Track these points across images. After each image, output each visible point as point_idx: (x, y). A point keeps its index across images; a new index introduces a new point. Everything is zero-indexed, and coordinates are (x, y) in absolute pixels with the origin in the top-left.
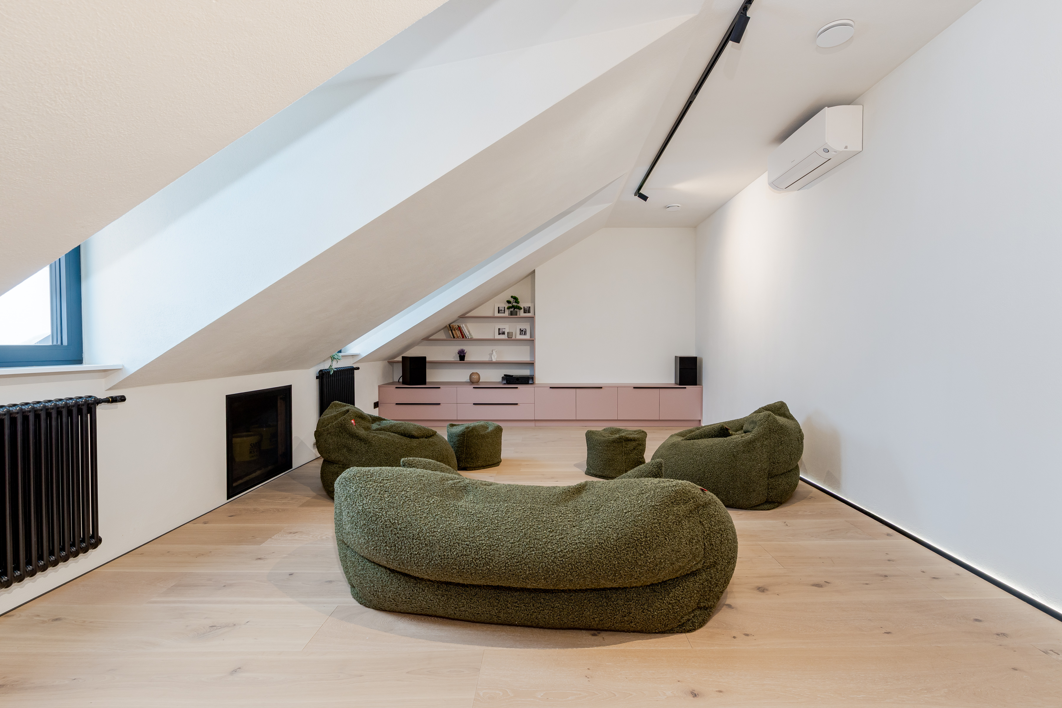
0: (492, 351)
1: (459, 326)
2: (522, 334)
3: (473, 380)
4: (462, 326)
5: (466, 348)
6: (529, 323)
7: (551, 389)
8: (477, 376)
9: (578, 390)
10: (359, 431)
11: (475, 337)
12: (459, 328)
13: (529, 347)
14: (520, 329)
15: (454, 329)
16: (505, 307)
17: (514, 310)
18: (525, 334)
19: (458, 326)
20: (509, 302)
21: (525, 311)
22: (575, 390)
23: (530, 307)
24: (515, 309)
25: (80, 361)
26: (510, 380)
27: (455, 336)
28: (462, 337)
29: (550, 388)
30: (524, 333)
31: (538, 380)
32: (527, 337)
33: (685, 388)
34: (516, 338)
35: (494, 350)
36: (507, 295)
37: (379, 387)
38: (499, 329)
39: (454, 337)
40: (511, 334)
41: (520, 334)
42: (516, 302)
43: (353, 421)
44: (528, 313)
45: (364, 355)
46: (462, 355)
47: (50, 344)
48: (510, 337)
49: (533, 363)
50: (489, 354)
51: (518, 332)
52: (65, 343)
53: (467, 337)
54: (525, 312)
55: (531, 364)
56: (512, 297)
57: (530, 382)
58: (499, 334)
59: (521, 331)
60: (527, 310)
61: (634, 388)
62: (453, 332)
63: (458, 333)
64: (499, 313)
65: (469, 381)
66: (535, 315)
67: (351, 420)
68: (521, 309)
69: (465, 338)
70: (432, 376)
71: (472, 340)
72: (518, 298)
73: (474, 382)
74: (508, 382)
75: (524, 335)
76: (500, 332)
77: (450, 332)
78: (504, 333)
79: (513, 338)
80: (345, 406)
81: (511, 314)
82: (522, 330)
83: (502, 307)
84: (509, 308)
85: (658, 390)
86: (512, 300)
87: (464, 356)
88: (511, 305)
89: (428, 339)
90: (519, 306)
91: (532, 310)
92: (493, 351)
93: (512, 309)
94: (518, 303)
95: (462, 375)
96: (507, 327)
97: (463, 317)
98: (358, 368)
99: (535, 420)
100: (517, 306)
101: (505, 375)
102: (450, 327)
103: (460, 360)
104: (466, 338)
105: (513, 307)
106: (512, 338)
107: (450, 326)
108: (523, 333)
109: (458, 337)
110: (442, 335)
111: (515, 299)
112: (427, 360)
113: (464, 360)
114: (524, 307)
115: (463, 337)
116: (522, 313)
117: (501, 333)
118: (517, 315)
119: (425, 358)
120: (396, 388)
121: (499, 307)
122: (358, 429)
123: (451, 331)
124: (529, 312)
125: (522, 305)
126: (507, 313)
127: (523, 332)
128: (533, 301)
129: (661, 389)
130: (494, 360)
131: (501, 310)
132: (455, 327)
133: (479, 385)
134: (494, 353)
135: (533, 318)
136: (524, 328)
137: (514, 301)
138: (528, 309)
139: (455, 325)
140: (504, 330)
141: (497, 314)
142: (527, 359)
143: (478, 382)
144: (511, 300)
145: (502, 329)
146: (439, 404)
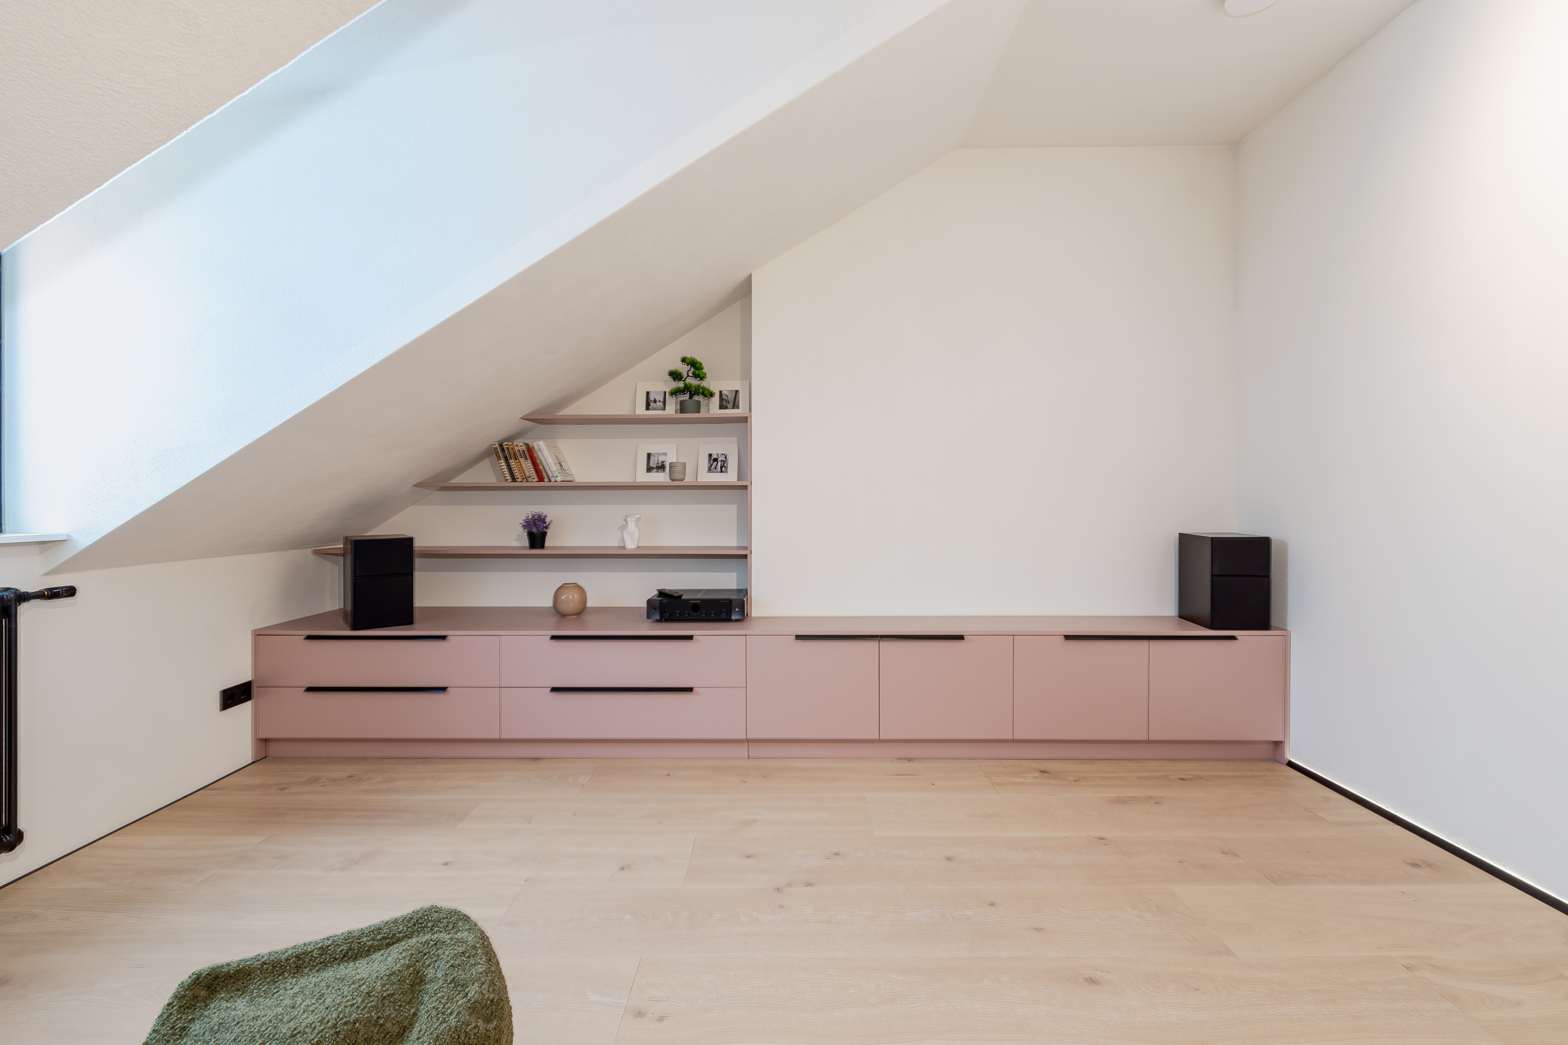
0: (626, 520)
1: (531, 445)
2: (716, 468)
3: (565, 611)
4: (536, 448)
5: (552, 511)
6: (735, 439)
8: (576, 596)
9: (885, 645)
11: (581, 476)
12: (530, 454)
13: (734, 507)
14: (710, 455)
15: (515, 454)
16: (665, 392)
17: (691, 397)
18: (723, 468)
19: (527, 445)
20: (675, 375)
21: (724, 403)
22: (873, 645)
23: (737, 392)
24: (694, 394)
26: (673, 611)
27: (517, 474)
28: (536, 479)
30: (721, 468)
31: (758, 607)
32: (730, 477)
33: (1233, 638)
34: (697, 480)
35: (630, 515)
36: (671, 356)
37: (258, 635)
38: (649, 455)
39: (514, 479)
40: (679, 468)
41: (710, 470)
42: (696, 376)
44: (733, 408)
45: (85, 541)
46: (537, 532)
48: (676, 476)
49: (745, 556)
50: (618, 529)
51: (704, 463)
53: (553, 479)
54: (722, 407)
55: (741, 558)
56: (684, 360)
57: (734, 617)
58: (649, 469)
60: (729, 401)
61: (1066, 637)
62: (513, 462)
63: (527, 465)
64: (647, 408)
65: (551, 612)
66: (750, 411)
68: (712, 395)
69: (546, 480)
71: (571, 487)
72: (701, 364)
73: (569, 613)
74: (667, 615)
75: (721, 471)
76: (653, 464)
77: (503, 462)
78: (661, 467)
79: (688, 480)
81: (683, 408)
82: (715, 456)
83: (658, 393)
84: (675, 393)
85: (1144, 644)
86: (684, 369)
87: (544, 534)
88: (681, 385)
89: (438, 484)
90: (704, 388)
91: (742, 400)
92: (629, 519)
93: (686, 397)
94: (701, 379)
95: (533, 588)
97: (543, 421)
99: (748, 741)
100: (698, 387)
101: (662, 593)
102: (503, 450)
103: (532, 546)
104: (550, 481)
105: (687, 389)
106: (682, 480)
107: (501, 445)
108: (719, 467)
109: (526, 478)
110: (482, 474)
111: (694, 365)
112: (416, 547)
113: (542, 546)
114: (721, 392)
115: (541, 479)
116: (713, 408)
118: (699, 412)
119: (409, 541)
120: (309, 638)
121: (648, 393)
123: (506, 459)
124: (735, 406)
125: (713, 384)
126: (671, 409)
127: (716, 463)
128: (746, 375)
129: (1152, 643)
130: (631, 546)
131: (655, 401)
132: (517, 449)
134: (632, 525)
135: (745, 420)
136: (720, 453)
137: (690, 374)
138: (731, 397)
139: (519, 445)
140: (661, 459)
141: (641, 410)
142: (728, 541)
143: (576, 617)
144: (680, 370)
145: (658, 454)
146: (443, 689)
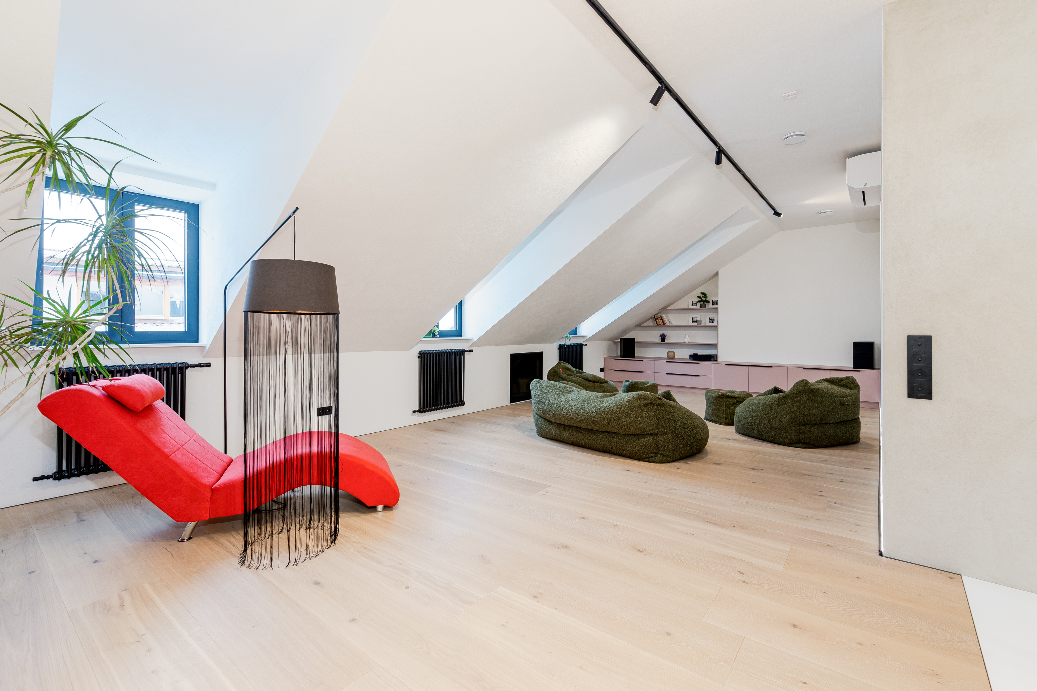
3: (670, 357)
4: (663, 317)
5: (667, 333)
7: (727, 366)
8: (673, 353)
9: (751, 367)
10: (564, 375)
11: (675, 324)
12: (661, 318)
13: (715, 332)
14: (710, 318)
15: (658, 318)
16: (697, 301)
17: (703, 303)
18: (713, 322)
19: (661, 316)
20: (699, 297)
22: (747, 367)
23: (717, 300)
24: (705, 302)
25: (461, 336)
26: (696, 358)
27: (658, 323)
29: (726, 364)
31: (720, 358)
33: (859, 371)
34: (705, 325)
35: (687, 334)
36: (698, 292)
37: (604, 358)
38: (693, 318)
39: (657, 325)
40: (702, 322)
41: (709, 322)
42: (705, 297)
43: (561, 370)
44: (716, 305)
45: (589, 336)
46: (663, 338)
47: (453, 330)
48: (700, 324)
49: (717, 346)
50: (683, 337)
51: (708, 320)
52: (457, 329)
53: (667, 325)
54: (713, 305)
55: (715, 346)
56: (701, 293)
57: (712, 360)
58: (693, 322)
59: (710, 319)
60: (714, 303)
61: (804, 368)
62: (657, 320)
63: (661, 321)
64: (692, 306)
65: (667, 357)
66: (719, 306)
67: (560, 369)
68: (710, 302)
70: (639, 352)
71: (672, 327)
72: (706, 294)
73: (671, 359)
74: (694, 359)
77: (655, 320)
78: (696, 321)
79: (703, 324)
80: (564, 363)
81: (702, 306)
83: (695, 301)
84: (700, 302)
85: (829, 371)
86: (701, 296)
87: (665, 339)
88: (701, 300)
89: (640, 326)
90: (707, 300)
93: (702, 303)
94: (707, 298)
95: (662, 352)
96: (698, 316)
97: (665, 309)
98: (586, 345)
101: (693, 354)
103: (662, 342)
105: (703, 301)
107: (654, 316)
108: (711, 322)
109: (660, 324)
110: (650, 323)
111: (704, 294)
112: (636, 341)
113: (664, 342)
114: (712, 301)
115: (664, 325)
116: (710, 306)
117: (694, 321)
118: (706, 307)
119: (634, 339)
120: (615, 359)
121: (692, 301)
122: (563, 374)
125: (710, 299)
126: (698, 306)
128: (720, 296)
129: (832, 371)
130: (687, 342)
131: (694, 304)
133: (674, 360)
134: (687, 337)
135: (718, 308)
136: (713, 317)
137: (703, 297)
138: (716, 302)
139: (659, 316)
141: (691, 307)
142: (714, 342)
143: (673, 358)
145: (695, 318)
146: (643, 372)
